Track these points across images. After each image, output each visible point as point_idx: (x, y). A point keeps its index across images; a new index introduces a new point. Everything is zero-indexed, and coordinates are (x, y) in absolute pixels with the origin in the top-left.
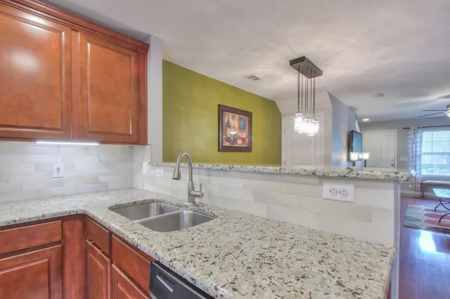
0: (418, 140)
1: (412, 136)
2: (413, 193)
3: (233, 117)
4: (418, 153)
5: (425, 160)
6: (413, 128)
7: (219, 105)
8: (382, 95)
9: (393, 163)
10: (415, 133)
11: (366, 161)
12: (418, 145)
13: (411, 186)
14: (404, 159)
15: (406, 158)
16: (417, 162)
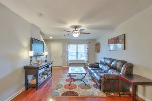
0: (68, 47)
2: (67, 66)
4: (68, 52)
5: (70, 54)
6: (67, 43)
9: (61, 56)
10: (67, 45)
11: (46, 55)
12: (68, 49)
13: (66, 64)
14: (64, 54)
15: (65, 54)
16: (68, 55)
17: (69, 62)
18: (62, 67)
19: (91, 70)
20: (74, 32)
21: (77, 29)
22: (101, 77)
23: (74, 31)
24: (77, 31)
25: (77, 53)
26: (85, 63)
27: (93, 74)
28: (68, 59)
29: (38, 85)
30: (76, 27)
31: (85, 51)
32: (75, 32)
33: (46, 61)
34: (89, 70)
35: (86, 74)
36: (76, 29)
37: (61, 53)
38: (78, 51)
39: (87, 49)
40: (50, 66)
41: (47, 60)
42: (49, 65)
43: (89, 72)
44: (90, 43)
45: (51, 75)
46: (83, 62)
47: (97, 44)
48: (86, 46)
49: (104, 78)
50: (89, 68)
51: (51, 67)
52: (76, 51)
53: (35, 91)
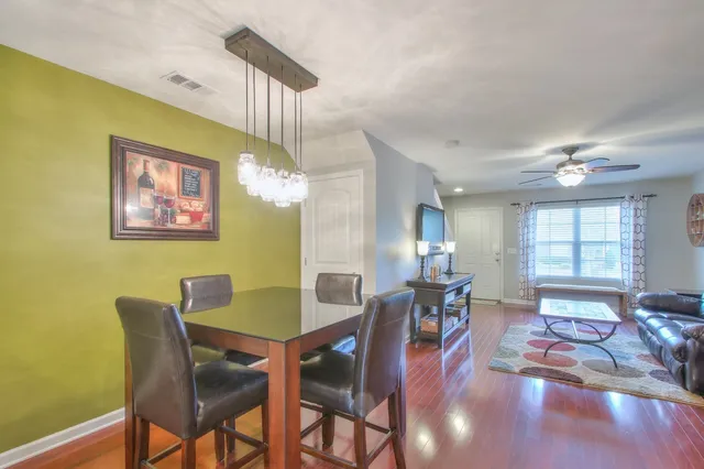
0: (531, 222)
1: (522, 217)
2: (524, 302)
3: (159, 168)
4: (531, 243)
5: (540, 252)
6: (523, 204)
7: (112, 137)
8: (457, 142)
9: (497, 257)
10: (526, 212)
11: (450, 255)
12: (531, 230)
13: (521, 293)
14: (512, 251)
15: (515, 249)
16: (531, 257)
17: (533, 285)
18: (499, 302)
19: (650, 317)
20: (562, 169)
21: (574, 156)
22: (686, 336)
23: (562, 165)
24: (580, 166)
25: (577, 245)
26: (621, 296)
27: (655, 332)
28: (531, 271)
29: (444, 336)
30: (571, 150)
31: (625, 236)
32: (569, 167)
33: (449, 273)
34: (640, 319)
35: (615, 325)
36: (571, 155)
37: (496, 247)
38: (583, 238)
39: (635, 226)
40: (466, 289)
41: (454, 270)
42: (465, 287)
43: (640, 329)
44: (651, 196)
45: (467, 321)
46: (614, 289)
47: (699, 204)
48: (632, 212)
49: (696, 339)
50: (641, 313)
51: (468, 295)
52: (571, 238)
53: (436, 350)
